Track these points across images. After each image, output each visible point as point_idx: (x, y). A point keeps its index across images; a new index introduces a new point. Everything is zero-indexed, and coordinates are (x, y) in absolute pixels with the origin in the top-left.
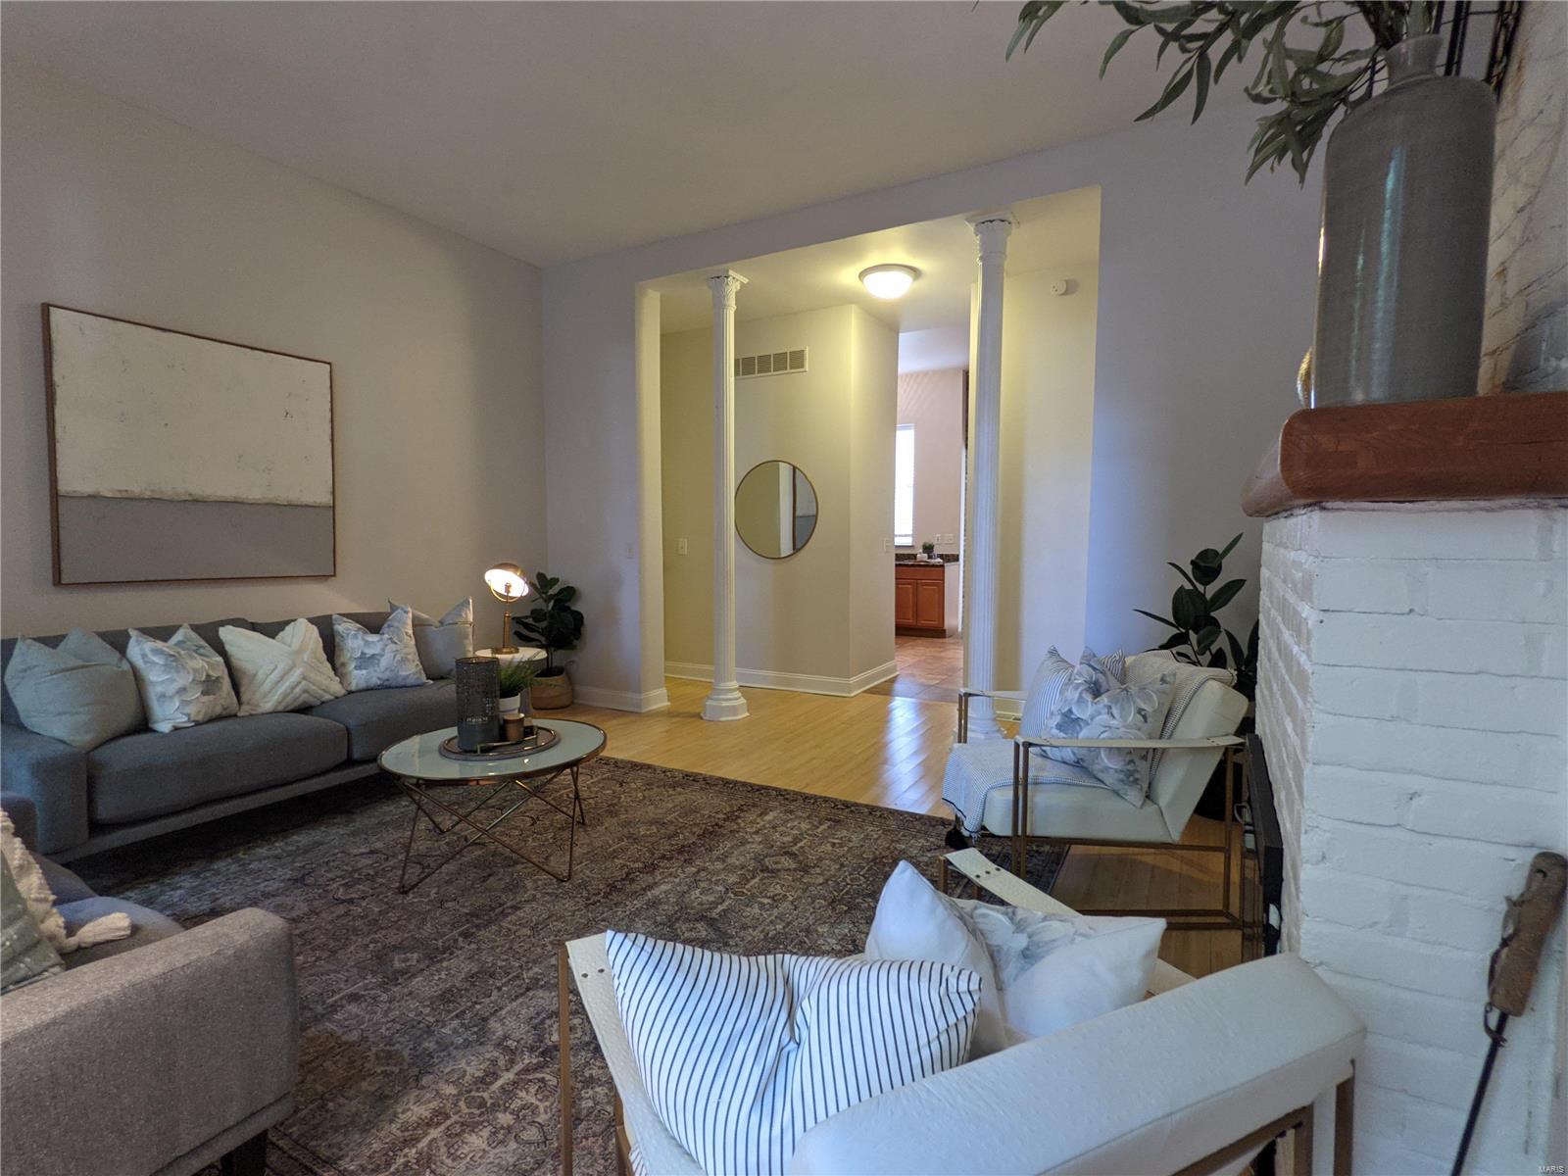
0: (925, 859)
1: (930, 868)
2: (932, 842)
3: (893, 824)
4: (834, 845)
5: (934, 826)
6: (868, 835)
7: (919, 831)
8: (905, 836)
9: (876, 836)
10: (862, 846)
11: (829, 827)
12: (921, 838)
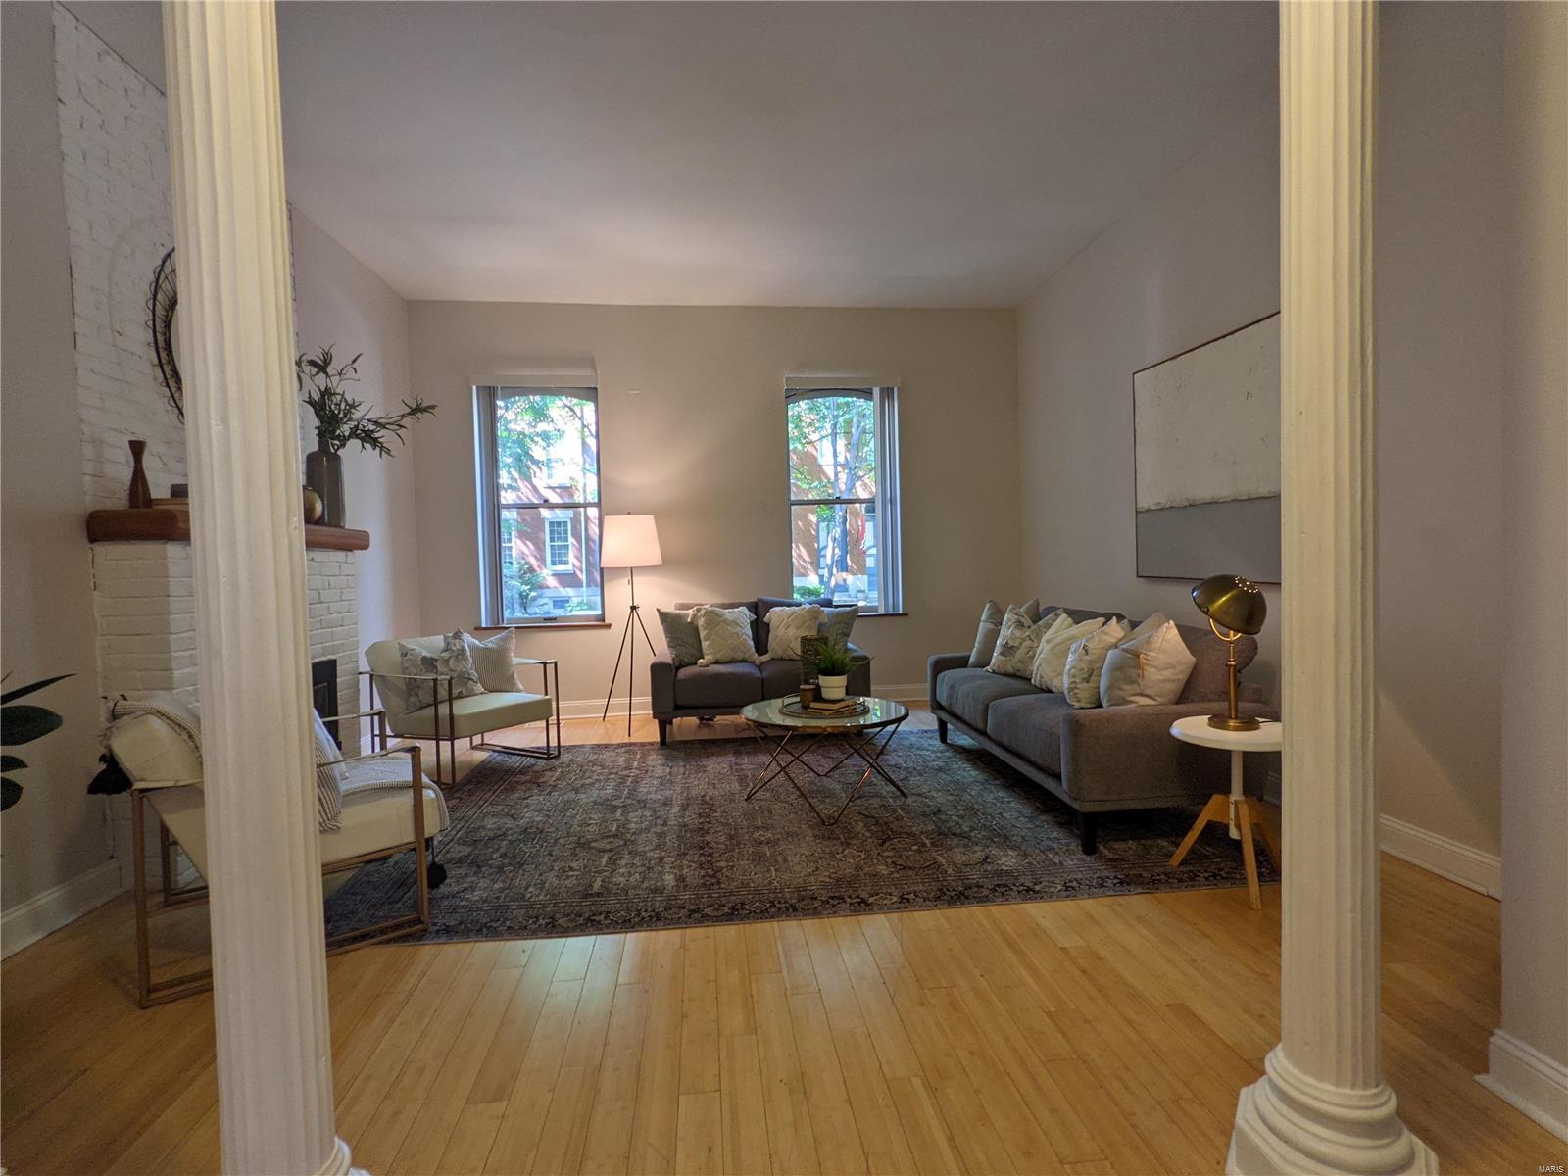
0: (469, 880)
1: (464, 873)
2: (462, 900)
3: (517, 912)
4: (571, 869)
5: (460, 923)
6: (541, 889)
7: (479, 909)
8: (496, 898)
9: (531, 889)
10: (541, 875)
11: (591, 886)
12: (477, 900)
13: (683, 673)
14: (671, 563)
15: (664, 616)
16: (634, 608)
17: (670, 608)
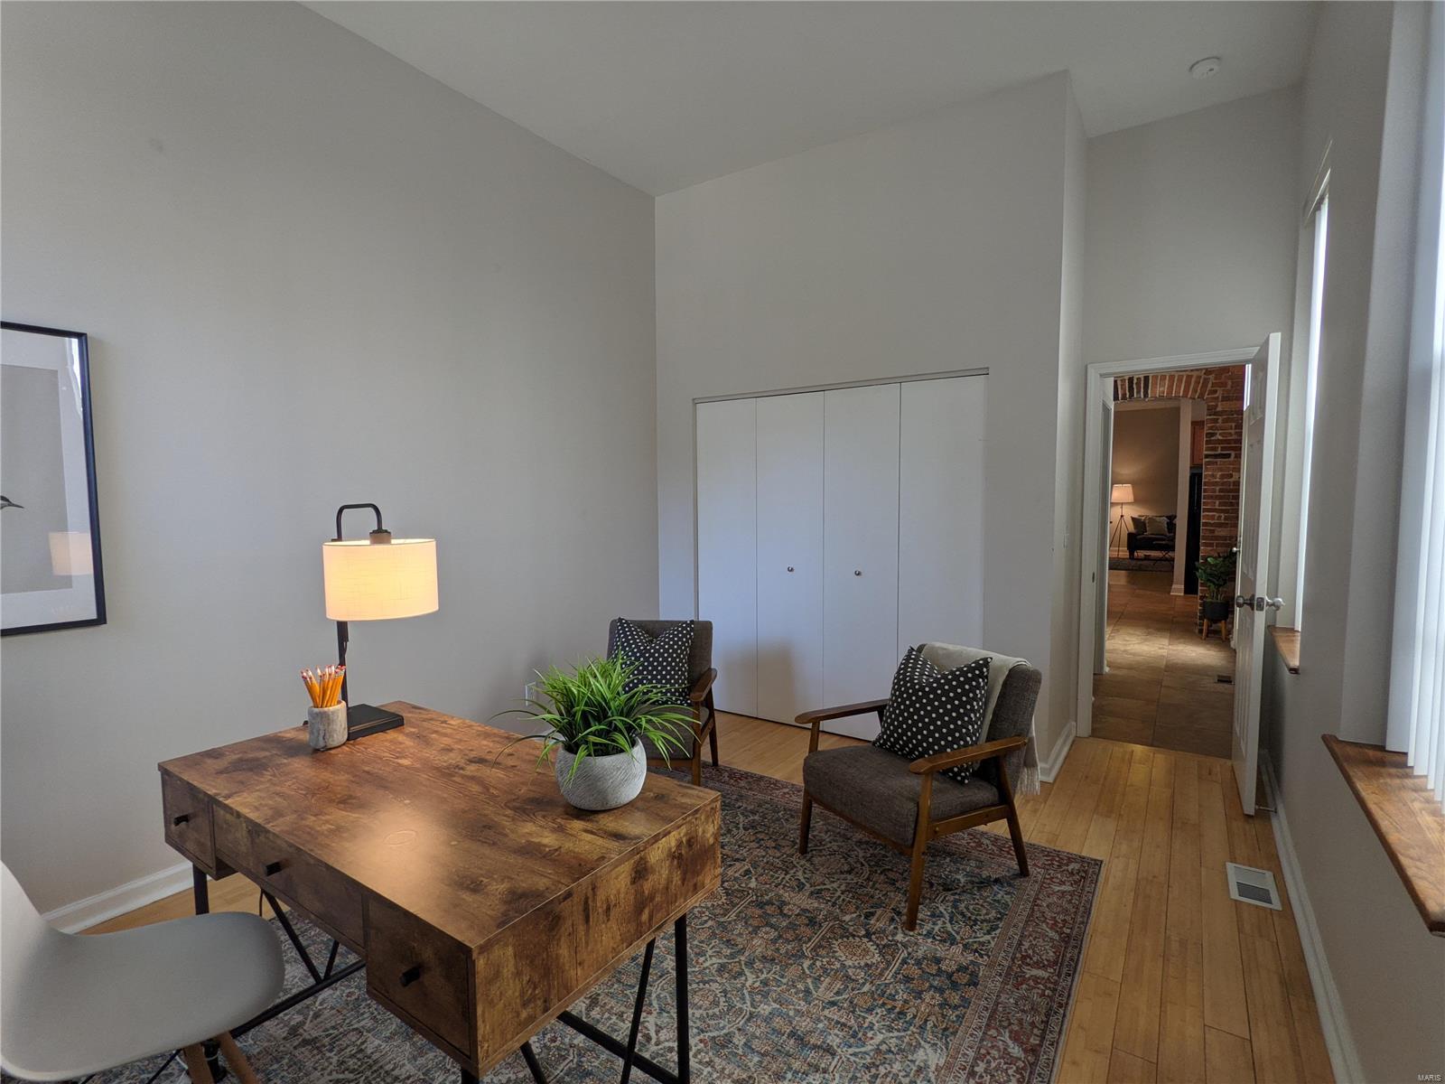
13: (1139, 537)
14: (1137, 501)
15: (1133, 519)
16: (1122, 516)
17: (1136, 516)
